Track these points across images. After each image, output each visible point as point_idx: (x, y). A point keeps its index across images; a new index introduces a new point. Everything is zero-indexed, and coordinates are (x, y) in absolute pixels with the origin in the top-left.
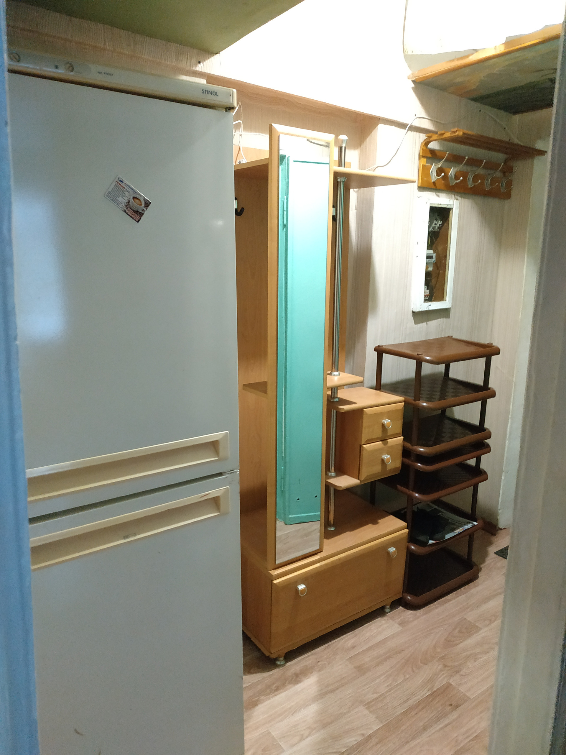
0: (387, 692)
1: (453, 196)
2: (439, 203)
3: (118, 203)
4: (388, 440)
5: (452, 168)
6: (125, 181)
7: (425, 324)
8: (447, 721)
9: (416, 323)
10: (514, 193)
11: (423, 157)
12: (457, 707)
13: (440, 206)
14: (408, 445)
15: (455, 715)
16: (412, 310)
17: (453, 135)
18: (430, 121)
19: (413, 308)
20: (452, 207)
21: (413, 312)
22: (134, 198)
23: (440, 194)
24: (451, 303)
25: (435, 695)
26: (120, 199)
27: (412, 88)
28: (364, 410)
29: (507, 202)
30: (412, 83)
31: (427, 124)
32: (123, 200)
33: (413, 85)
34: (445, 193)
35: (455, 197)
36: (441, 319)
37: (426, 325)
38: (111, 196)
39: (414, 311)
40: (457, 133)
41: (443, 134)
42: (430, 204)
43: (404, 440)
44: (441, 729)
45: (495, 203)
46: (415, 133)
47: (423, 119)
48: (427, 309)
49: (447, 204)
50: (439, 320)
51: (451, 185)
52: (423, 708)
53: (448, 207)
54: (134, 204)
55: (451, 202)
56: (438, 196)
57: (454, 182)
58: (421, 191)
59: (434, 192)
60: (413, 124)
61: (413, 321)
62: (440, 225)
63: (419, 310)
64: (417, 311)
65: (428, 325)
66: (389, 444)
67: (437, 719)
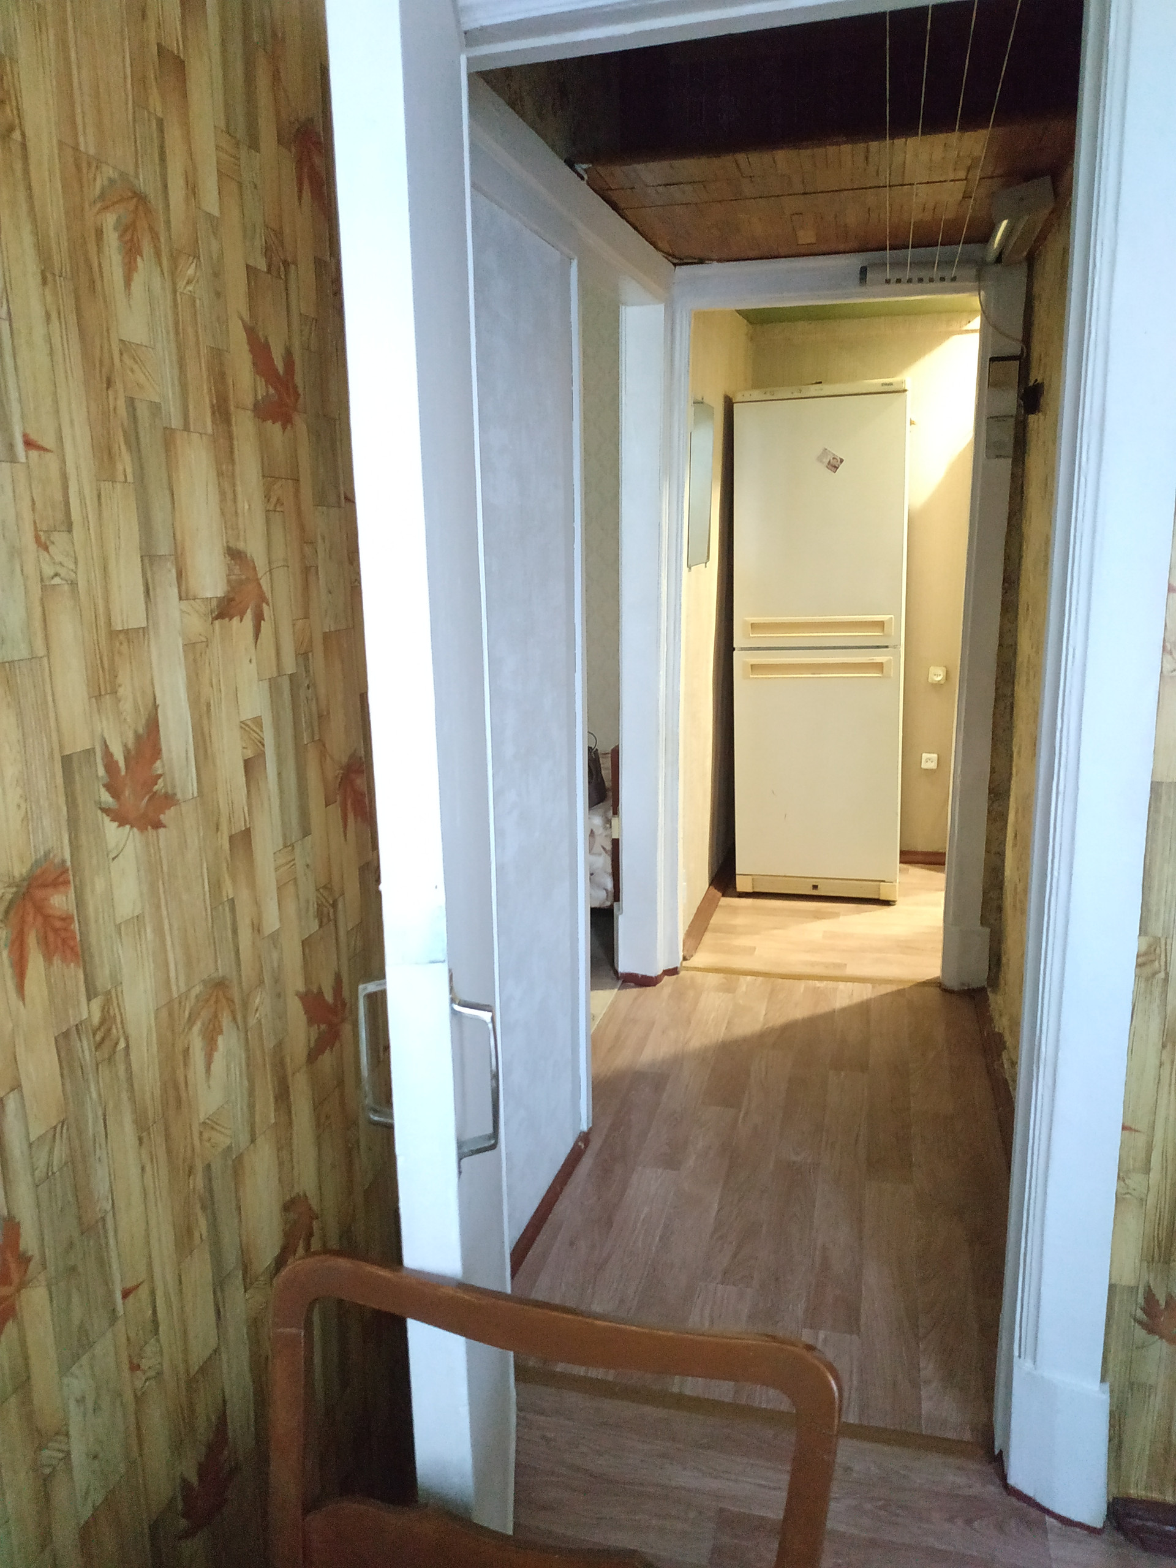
3: (823, 463)
6: (829, 449)
22: (834, 458)
26: (824, 460)
32: (826, 461)
38: (820, 459)
54: (833, 462)
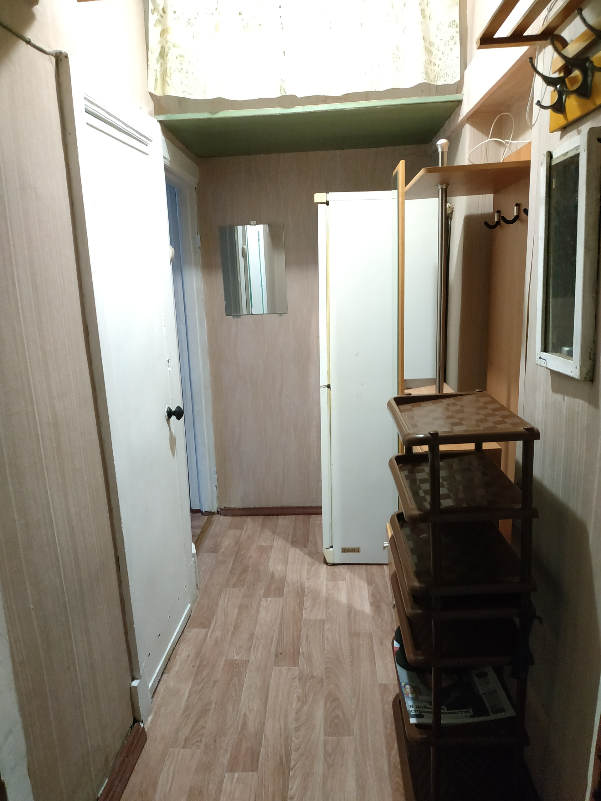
0: (323, 635)
8: (273, 644)
12: (276, 656)
15: (273, 650)
25: (296, 652)
44: (273, 638)
52: (293, 640)
67: (279, 641)
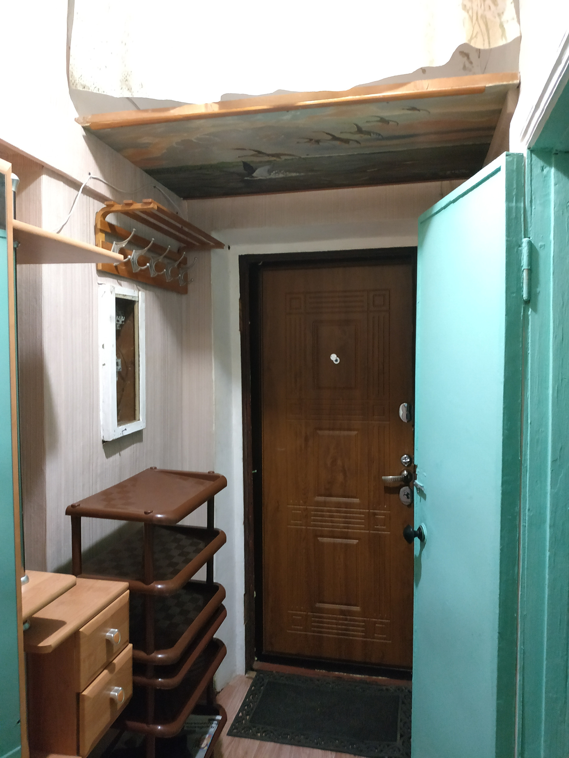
1: (135, 286)
2: (124, 294)
4: (115, 661)
5: (134, 251)
7: (117, 455)
9: (108, 456)
10: (191, 287)
11: (102, 231)
13: (125, 298)
14: (142, 654)
16: (102, 438)
17: (145, 207)
18: (105, 185)
19: (103, 437)
20: (137, 300)
21: (104, 442)
23: (123, 283)
24: (145, 423)
27: (83, 136)
28: (81, 630)
29: (184, 297)
30: (82, 129)
31: (102, 189)
33: (84, 133)
34: (127, 282)
35: (137, 287)
36: (135, 445)
37: (119, 456)
39: (105, 440)
40: (151, 206)
41: (131, 204)
42: (116, 294)
43: (134, 648)
45: (173, 297)
46: (88, 197)
47: (98, 181)
48: (122, 435)
49: (132, 296)
50: (133, 446)
51: (134, 272)
53: (133, 299)
55: (136, 294)
56: (121, 285)
57: (137, 269)
58: (101, 277)
59: (115, 279)
60: (87, 185)
61: (104, 454)
62: (122, 322)
63: (113, 439)
64: (111, 440)
65: (121, 455)
66: (117, 668)
